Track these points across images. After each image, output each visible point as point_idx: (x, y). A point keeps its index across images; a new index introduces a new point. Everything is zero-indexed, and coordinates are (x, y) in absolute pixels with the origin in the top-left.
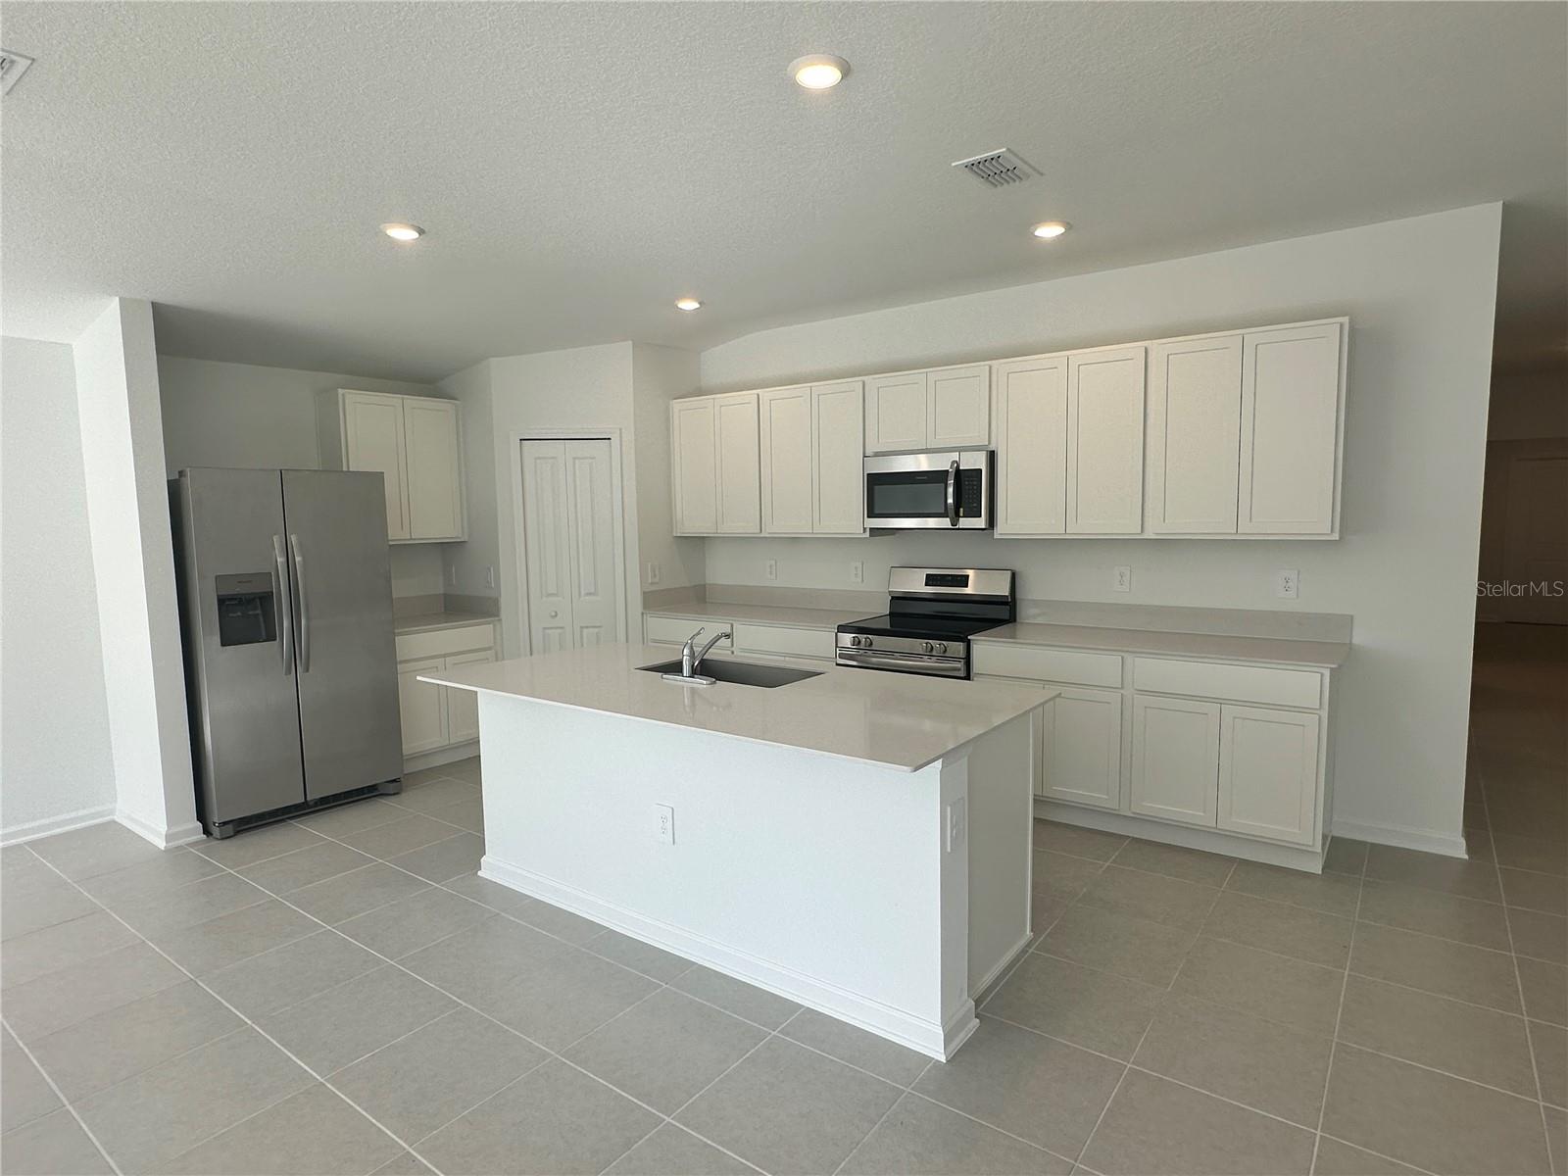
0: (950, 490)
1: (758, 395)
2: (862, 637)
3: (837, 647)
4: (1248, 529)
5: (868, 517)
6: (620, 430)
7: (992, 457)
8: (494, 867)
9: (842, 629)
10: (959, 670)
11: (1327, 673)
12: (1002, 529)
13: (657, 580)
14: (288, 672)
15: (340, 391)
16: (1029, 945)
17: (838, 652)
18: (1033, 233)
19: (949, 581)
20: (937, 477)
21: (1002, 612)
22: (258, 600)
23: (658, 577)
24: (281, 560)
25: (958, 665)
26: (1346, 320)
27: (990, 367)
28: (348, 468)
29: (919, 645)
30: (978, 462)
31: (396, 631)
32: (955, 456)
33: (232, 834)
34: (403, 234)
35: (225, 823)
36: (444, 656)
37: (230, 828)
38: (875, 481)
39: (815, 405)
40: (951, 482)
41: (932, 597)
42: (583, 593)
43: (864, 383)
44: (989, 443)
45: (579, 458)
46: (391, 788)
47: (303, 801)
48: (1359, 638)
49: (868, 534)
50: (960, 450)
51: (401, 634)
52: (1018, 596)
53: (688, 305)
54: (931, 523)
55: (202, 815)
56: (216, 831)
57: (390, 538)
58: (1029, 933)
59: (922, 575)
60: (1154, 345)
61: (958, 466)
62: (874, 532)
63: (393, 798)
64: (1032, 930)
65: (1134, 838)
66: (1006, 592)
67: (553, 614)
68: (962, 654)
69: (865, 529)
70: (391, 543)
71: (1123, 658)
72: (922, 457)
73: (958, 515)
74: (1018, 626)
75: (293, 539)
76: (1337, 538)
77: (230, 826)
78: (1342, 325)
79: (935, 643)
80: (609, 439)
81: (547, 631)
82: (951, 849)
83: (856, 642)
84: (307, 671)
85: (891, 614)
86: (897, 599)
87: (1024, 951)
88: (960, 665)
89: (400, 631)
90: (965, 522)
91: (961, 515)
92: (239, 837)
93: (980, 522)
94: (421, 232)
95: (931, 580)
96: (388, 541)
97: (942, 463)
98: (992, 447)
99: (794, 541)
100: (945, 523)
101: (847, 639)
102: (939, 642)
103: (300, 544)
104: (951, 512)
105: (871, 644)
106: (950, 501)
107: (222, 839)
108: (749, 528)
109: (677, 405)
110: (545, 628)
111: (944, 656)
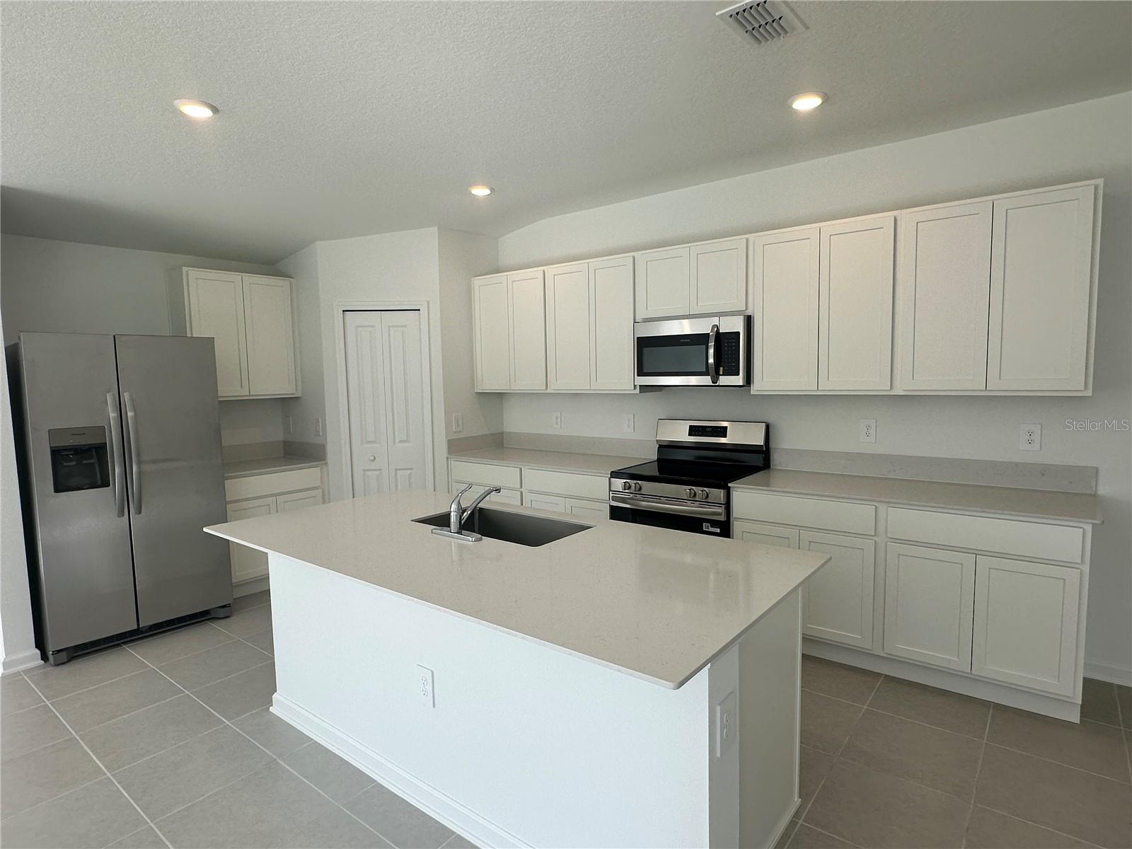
0: (711, 351)
1: (544, 272)
2: (632, 482)
3: (610, 490)
4: (997, 385)
5: (638, 375)
6: (428, 302)
7: (749, 321)
8: (284, 705)
9: (615, 474)
10: (720, 514)
11: (1089, 528)
12: (758, 386)
13: (460, 429)
14: (121, 514)
15: (185, 269)
16: (797, 815)
17: (611, 495)
18: (790, 107)
19: (709, 432)
20: (699, 340)
21: (757, 460)
22: (93, 450)
23: (461, 426)
24: (113, 415)
25: (719, 510)
26: (1100, 182)
27: (747, 240)
28: (192, 333)
29: (684, 490)
30: (735, 325)
31: (226, 475)
32: (715, 321)
33: (65, 661)
34: (197, 112)
35: (59, 651)
36: (276, 495)
37: (64, 656)
38: (644, 344)
39: (592, 276)
40: (712, 344)
41: (693, 445)
42: (397, 441)
43: (634, 258)
44: (746, 309)
45: (393, 326)
46: (222, 613)
47: (136, 627)
48: (1103, 490)
49: (638, 391)
50: (720, 314)
51: (232, 478)
52: (772, 445)
53: (481, 192)
54: (693, 380)
55: (40, 643)
56: (51, 658)
57: (219, 395)
58: (797, 800)
59: (685, 427)
60: (902, 215)
61: (718, 329)
62: (644, 388)
63: (223, 622)
64: (800, 796)
65: (887, 677)
66: (762, 443)
67: (372, 458)
68: (722, 499)
69: (635, 386)
70: (220, 399)
71: (876, 507)
72: (685, 322)
73: (718, 374)
74: (771, 472)
75: (126, 396)
76: (1090, 395)
77: (64, 654)
78: (1096, 188)
79: (698, 490)
80: (419, 310)
81: (368, 473)
82: (721, 755)
83: (629, 487)
84: (140, 513)
85: (659, 460)
86: (664, 447)
87: (793, 823)
88: (721, 510)
89: (229, 475)
90: (724, 380)
91: (721, 373)
92: (71, 663)
93: (739, 380)
94: (215, 110)
95: (694, 431)
96: (218, 397)
97: (703, 327)
98: (749, 312)
99: (576, 396)
100: (706, 380)
101: (619, 483)
102: (702, 488)
103: (132, 399)
104: (712, 371)
105: (640, 489)
106: (711, 361)
107: (58, 665)
108: (537, 385)
109: (478, 282)
110: (365, 470)
111: (706, 500)
